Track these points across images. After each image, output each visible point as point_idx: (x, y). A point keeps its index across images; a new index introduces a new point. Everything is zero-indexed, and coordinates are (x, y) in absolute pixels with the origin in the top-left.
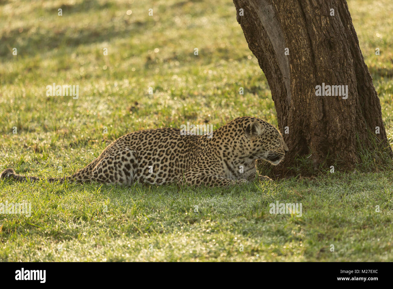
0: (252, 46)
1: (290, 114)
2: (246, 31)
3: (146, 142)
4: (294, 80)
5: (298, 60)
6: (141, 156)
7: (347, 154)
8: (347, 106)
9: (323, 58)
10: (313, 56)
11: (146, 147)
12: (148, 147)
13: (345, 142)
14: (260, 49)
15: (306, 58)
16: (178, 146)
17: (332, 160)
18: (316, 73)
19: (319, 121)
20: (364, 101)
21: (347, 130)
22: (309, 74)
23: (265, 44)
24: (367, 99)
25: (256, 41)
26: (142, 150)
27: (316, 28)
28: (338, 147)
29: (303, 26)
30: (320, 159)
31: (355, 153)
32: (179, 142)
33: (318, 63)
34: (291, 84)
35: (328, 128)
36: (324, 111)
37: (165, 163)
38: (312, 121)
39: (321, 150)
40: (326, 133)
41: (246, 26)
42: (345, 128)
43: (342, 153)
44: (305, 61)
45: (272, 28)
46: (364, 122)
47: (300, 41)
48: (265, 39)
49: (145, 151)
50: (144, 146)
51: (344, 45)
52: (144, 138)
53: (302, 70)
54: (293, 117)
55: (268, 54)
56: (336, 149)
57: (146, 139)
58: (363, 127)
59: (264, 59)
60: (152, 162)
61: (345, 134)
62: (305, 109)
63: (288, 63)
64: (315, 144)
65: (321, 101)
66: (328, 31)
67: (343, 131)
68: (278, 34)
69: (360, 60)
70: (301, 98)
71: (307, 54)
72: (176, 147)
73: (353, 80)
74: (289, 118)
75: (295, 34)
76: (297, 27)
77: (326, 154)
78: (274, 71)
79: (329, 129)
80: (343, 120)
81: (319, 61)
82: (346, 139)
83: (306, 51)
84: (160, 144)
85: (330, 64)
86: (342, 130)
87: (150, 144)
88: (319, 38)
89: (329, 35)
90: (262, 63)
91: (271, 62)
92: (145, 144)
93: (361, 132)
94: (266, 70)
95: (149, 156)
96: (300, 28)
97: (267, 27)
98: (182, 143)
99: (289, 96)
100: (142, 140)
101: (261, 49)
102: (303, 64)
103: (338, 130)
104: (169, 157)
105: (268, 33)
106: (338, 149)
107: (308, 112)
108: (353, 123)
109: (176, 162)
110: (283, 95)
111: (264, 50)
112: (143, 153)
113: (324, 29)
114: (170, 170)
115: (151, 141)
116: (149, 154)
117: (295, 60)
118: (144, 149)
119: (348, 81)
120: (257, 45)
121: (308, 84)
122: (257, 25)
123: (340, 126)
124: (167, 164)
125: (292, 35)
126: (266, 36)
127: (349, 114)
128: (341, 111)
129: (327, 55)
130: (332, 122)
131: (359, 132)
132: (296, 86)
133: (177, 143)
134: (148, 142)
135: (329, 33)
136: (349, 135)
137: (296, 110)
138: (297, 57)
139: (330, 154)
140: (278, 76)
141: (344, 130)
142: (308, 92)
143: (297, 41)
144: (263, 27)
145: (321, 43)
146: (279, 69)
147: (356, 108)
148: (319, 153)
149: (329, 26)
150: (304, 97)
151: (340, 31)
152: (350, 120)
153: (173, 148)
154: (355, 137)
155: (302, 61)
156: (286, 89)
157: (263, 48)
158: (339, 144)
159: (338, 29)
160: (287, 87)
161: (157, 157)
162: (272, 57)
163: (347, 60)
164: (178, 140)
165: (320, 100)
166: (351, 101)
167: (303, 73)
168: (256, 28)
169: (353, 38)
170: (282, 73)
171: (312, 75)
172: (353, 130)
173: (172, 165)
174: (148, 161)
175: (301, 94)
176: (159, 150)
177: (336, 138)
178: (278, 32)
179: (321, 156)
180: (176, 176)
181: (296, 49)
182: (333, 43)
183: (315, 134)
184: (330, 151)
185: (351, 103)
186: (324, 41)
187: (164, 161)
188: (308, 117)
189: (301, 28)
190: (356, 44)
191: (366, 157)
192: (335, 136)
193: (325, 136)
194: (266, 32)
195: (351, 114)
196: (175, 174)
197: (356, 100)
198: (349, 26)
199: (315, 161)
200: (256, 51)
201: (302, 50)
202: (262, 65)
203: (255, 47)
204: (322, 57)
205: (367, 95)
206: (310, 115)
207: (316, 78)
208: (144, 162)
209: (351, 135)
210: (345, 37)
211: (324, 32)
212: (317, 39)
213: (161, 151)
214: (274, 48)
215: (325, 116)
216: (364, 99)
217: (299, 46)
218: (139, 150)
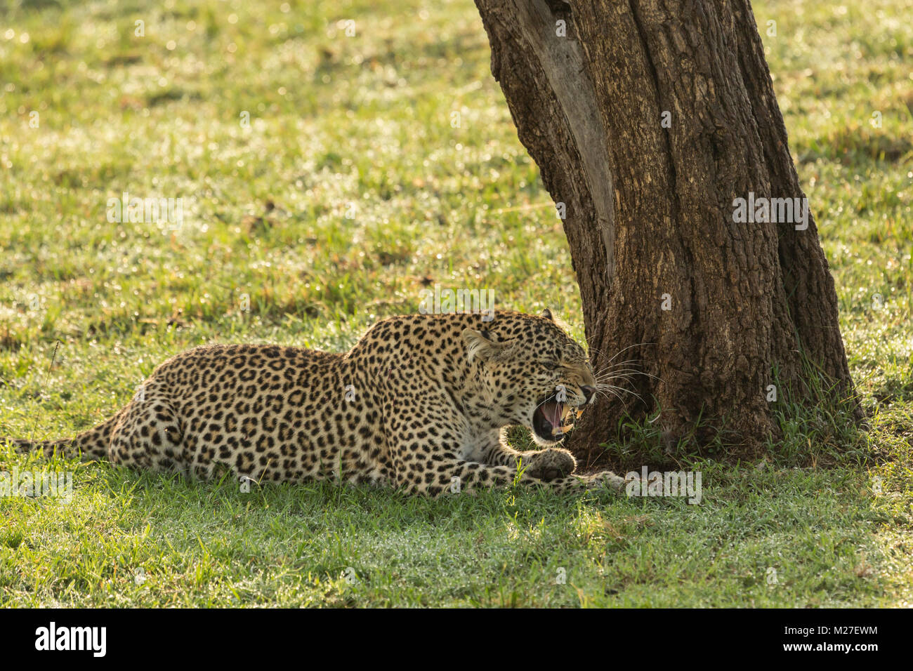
0: (526, 135)
1: (612, 312)
2: (513, 99)
3: (203, 394)
4: (625, 229)
5: (635, 180)
6: (195, 434)
7: (747, 415)
8: (752, 297)
9: (697, 180)
10: (672, 172)
11: (204, 406)
12: (208, 408)
13: (744, 387)
14: (545, 146)
15: (654, 176)
16: (291, 403)
17: (709, 430)
18: (679, 215)
19: (682, 332)
20: (795, 284)
21: (748, 358)
22: (661, 217)
23: (559, 135)
24: (803, 278)
25: (537, 125)
26: (195, 415)
27: (681, 104)
28: (724, 397)
29: (649, 99)
30: (680, 425)
31: (767, 413)
32: (290, 392)
33: (683, 190)
34: (617, 237)
35: (701, 351)
36: (695, 309)
37: (268, 450)
38: (663, 332)
39: (684, 403)
40: (696, 363)
41: (513, 87)
42: (743, 352)
43: (735, 413)
44: (651, 184)
45: (575, 98)
46: (793, 335)
47: (641, 136)
48: (557, 122)
49: (202, 419)
50: (200, 404)
51: (750, 149)
52: (199, 382)
53: (644, 207)
54: (619, 320)
55: (563, 157)
56: (720, 402)
57: (204, 385)
58: (789, 348)
59: (554, 168)
60: (230, 448)
61: (743, 366)
62: (649, 302)
63: (610, 184)
64: (669, 387)
65: (688, 283)
66: (710, 114)
67: (739, 360)
68: (589, 112)
69: (789, 182)
70: (638, 274)
71: (658, 166)
72: (286, 407)
73: (769, 234)
74: (607, 321)
75: (628, 117)
76: (636, 100)
77: (695, 413)
78: (578, 200)
79: (706, 353)
80: (740, 331)
81: (685, 186)
82: (745, 379)
83: (655, 159)
84: (237, 400)
85: (714, 194)
86: (737, 357)
87: (213, 399)
88: (688, 131)
89: (714, 123)
90: (551, 177)
91: (570, 178)
92: (202, 398)
93: (786, 359)
94: (559, 195)
95: (215, 434)
96: (641, 103)
97: (562, 94)
98: (298, 392)
99: (612, 268)
100: (196, 388)
101: (548, 144)
102: (646, 192)
103: (725, 357)
104: (275, 434)
105: (564, 108)
106: (726, 403)
107: (656, 311)
108: (764, 339)
109: (300, 441)
110: (597, 259)
111: (556, 147)
112: (198, 425)
113: (700, 107)
114: (286, 462)
115: (214, 393)
116: (214, 427)
117: (628, 182)
118: (201, 413)
119: (756, 236)
120: (538, 133)
121: (658, 241)
122: (539, 87)
123: (733, 347)
124: (276, 449)
125: (621, 119)
126: (561, 117)
127: (756, 318)
128: (736, 309)
129: (706, 172)
130: (711, 337)
131: (781, 361)
132: (628, 243)
133: (286, 396)
134: (207, 395)
135: (712, 117)
136: (754, 369)
137: (626, 303)
138: (633, 173)
139: (704, 415)
140: (587, 213)
141: (742, 358)
142: (656, 261)
143: (633, 135)
144: (553, 93)
145: (692, 141)
146: (589, 196)
147: (774, 302)
148: (677, 412)
149: (714, 100)
150: (647, 271)
151: (740, 112)
152: (757, 334)
153: (277, 410)
154: (769, 372)
155: (645, 183)
156: (604, 247)
157: (552, 142)
158: (729, 389)
159: (735, 109)
160: (607, 243)
161: (238, 435)
162: (573, 166)
163: (755, 185)
164: (285, 390)
165: (685, 280)
166: (762, 286)
167: (645, 213)
168: (537, 93)
169: (774, 128)
170: (597, 207)
171: (667, 220)
172: (764, 357)
173: (289, 451)
174: (217, 447)
175: (639, 265)
176: (241, 418)
177: (721, 377)
178: (591, 107)
179: (684, 420)
180: (306, 474)
181: (630, 154)
182: (722, 142)
183: (671, 365)
184: (706, 407)
185: (761, 292)
186: (701, 137)
187: (265, 444)
188: (654, 322)
189: (646, 102)
190: (780, 143)
191: (793, 424)
192: (720, 371)
193: (696, 369)
194: (560, 107)
195: (760, 317)
196: (304, 470)
197: (776, 282)
198: (764, 98)
199: (668, 430)
200: (535, 148)
201: (646, 157)
202: (551, 183)
203: (535, 137)
204: (695, 176)
205: (804, 267)
206: (659, 318)
207: (678, 226)
208: (204, 449)
209: (758, 369)
210: (752, 127)
211: (701, 116)
212: (684, 131)
213: (246, 421)
214: (580, 147)
215: (696, 319)
216: (794, 277)
217: (638, 147)
218: (189, 415)
